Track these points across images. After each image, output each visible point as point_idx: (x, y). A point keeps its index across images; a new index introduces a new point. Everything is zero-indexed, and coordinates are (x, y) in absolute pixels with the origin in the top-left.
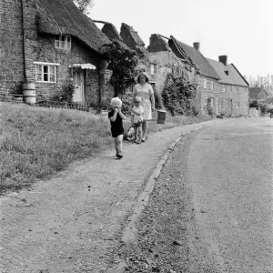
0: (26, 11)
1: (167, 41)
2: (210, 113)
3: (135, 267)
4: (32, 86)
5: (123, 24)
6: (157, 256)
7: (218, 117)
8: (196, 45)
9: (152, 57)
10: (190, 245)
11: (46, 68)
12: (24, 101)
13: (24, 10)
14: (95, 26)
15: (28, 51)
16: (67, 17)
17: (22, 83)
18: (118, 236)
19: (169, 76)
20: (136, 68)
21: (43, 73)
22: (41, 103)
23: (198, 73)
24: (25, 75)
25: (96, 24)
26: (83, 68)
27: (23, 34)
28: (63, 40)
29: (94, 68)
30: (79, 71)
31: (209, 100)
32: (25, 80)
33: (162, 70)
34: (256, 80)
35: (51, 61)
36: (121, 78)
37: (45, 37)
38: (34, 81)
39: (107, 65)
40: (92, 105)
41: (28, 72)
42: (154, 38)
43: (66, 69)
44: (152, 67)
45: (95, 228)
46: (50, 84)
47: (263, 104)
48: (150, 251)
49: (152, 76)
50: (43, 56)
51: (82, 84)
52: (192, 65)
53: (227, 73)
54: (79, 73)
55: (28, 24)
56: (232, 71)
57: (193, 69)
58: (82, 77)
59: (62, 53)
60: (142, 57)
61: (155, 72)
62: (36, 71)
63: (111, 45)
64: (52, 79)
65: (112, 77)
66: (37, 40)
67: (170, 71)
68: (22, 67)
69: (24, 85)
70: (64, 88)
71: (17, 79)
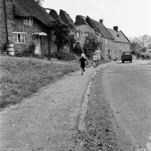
0: (7, 3)
1: (85, 19)
2: (110, 58)
3: (89, 144)
4: (12, 45)
5: (61, 10)
6: (99, 138)
7: (114, 60)
8: (101, 21)
9: (78, 28)
10: (116, 131)
11: (19, 35)
12: (8, 54)
13: (6, 3)
14: (46, 12)
15: (9, 26)
16: (30, 7)
17: (6, 44)
18: (76, 128)
19: (87, 38)
20: (69, 34)
21: (17, 38)
22: (17, 55)
23: (103, 36)
24: (8, 40)
25: (46, 10)
26: (40, 35)
27: (6, 17)
28: (28, 19)
29: (46, 35)
30: (37, 37)
31: (109, 51)
32: (8, 43)
33: (83, 35)
34: (134, 39)
35: (22, 31)
36: (61, 40)
37: (18, 18)
38: (12, 43)
39: (53, 33)
40: (45, 55)
41: (9, 38)
42: (78, 17)
43: (30, 36)
44: (78, 33)
45: (62, 124)
46: (22, 44)
47: (138, 53)
48: (95, 135)
49: (78, 38)
50: (17, 29)
51: (40, 44)
52: (99, 32)
53: (118, 36)
54: (37, 38)
55: (8, 11)
56: (120, 35)
57: (100, 34)
58: (39, 40)
59: (28, 27)
60: (72, 28)
61: (79, 36)
62: (14, 37)
63: (55, 22)
64: (23, 41)
65: (56, 39)
66: (14, 20)
67: (87, 35)
68: (6, 35)
69: (8, 45)
70: (30, 46)
71: (4, 42)
